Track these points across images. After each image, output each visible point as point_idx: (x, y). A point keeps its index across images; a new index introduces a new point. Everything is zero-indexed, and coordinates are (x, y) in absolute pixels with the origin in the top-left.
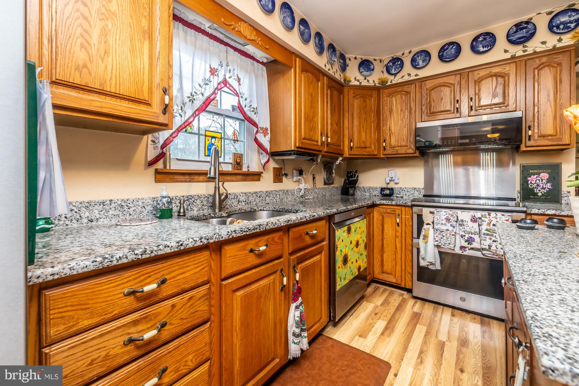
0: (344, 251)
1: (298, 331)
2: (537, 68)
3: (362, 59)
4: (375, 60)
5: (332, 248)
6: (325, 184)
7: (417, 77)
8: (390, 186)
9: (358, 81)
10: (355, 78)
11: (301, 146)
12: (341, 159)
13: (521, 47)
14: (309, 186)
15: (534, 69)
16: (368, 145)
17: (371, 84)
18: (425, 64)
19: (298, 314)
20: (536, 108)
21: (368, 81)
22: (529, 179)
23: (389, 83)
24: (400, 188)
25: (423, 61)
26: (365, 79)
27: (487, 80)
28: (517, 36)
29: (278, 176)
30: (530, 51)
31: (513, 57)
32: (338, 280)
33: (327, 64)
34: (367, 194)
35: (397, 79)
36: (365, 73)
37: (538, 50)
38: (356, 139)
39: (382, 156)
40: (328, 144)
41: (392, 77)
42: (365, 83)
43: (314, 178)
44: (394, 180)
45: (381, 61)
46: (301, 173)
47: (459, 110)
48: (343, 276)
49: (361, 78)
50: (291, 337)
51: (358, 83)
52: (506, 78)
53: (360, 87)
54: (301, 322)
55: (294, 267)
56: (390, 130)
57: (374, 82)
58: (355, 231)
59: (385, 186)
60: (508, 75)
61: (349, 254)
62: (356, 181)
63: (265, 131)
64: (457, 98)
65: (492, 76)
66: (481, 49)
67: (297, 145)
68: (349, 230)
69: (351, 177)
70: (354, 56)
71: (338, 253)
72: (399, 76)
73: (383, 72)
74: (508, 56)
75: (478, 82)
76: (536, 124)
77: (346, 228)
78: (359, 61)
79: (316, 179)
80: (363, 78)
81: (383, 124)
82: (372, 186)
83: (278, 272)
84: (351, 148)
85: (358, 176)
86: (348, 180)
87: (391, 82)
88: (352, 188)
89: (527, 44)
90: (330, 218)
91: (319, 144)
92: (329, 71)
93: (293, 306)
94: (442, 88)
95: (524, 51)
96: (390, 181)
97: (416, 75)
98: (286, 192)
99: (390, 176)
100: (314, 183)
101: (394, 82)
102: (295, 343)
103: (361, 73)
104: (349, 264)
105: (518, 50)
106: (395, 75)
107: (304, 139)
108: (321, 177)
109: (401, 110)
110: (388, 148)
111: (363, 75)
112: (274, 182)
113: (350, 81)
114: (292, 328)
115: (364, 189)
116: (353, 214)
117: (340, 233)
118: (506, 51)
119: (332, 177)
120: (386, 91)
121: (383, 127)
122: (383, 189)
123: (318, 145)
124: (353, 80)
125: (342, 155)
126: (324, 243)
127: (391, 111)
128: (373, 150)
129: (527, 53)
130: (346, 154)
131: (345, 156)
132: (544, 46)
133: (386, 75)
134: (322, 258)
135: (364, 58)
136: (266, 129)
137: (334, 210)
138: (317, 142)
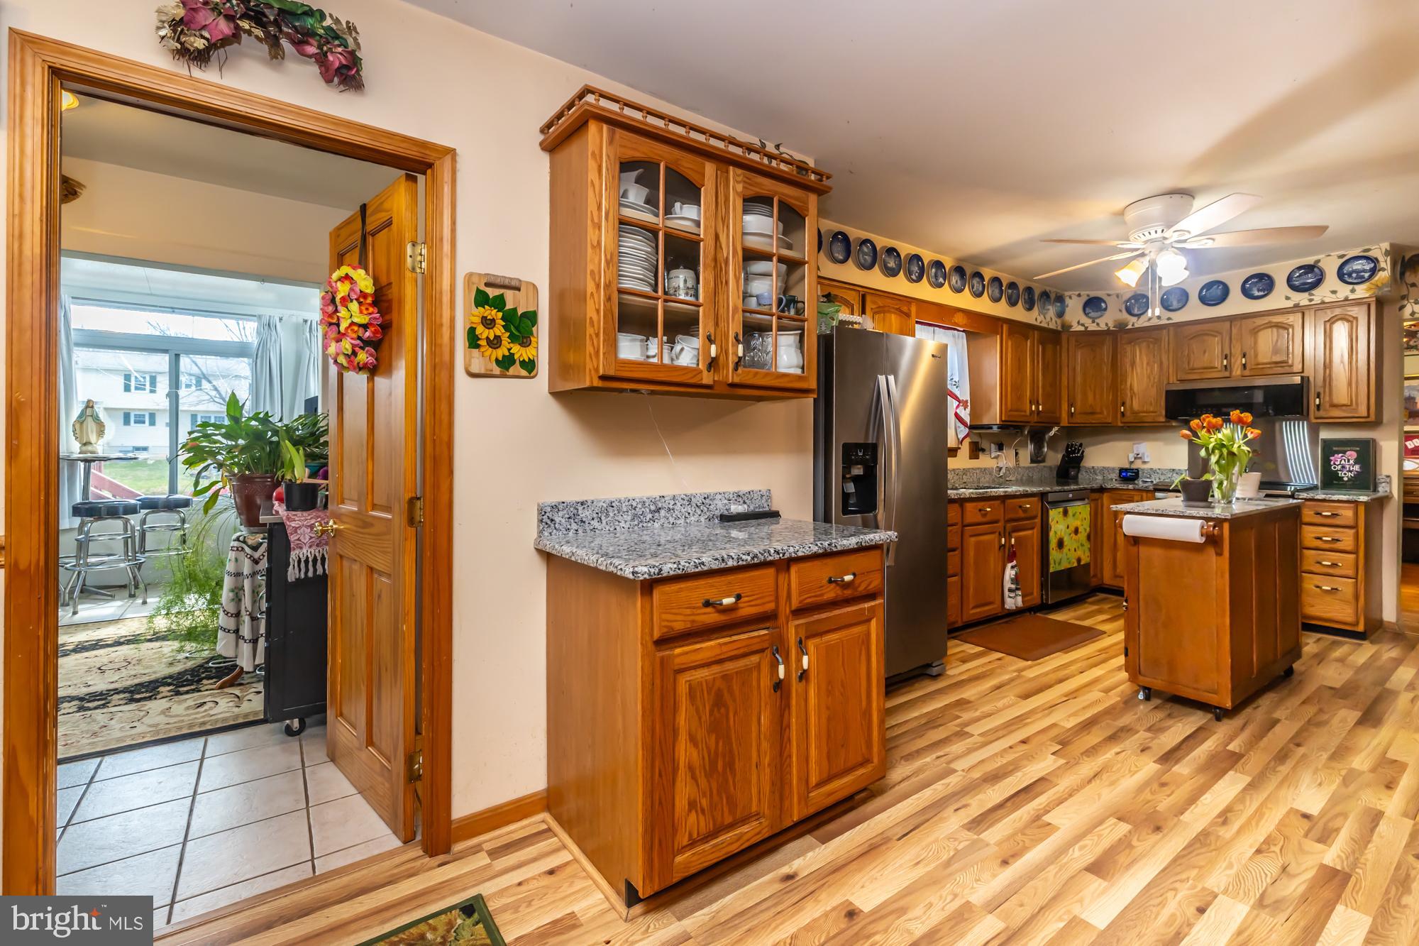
0: (1059, 533)
1: (1013, 586)
2: (1328, 321)
3: (1088, 296)
4: (1109, 295)
5: (1045, 529)
6: (1032, 461)
7: (1170, 322)
8: (1134, 466)
9: (1083, 325)
10: (1078, 322)
11: (1007, 419)
12: (1056, 429)
13: (1306, 295)
14: (1012, 464)
15: (1325, 322)
16: (1098, 410)
17: (1103, 327)
18: (1180, 305)
19: (1013, 572)
20: (1328, 371)
21: (1098, 324)
22: (1332, 458)
23: (1130, 327)
24: (1151, 469)
25: (1179, 301)
26: (1093, 322)
27: (1266, 331)
28: (1302, 281)
29: (976, 451)
30: (1317, 300)
31: (1296, 306)
32: (1052, 562)
33: (1038, 317)
34: (1100, 477)
35: (1141, 323)
36: (1093, 314)
37: (1327, 300)
38: (1079, 403)
39: (1120, 424)
40: (1039, 413)
41: (1134, 319)
42: (1092, 327)
43: (1017, 454)
44: (1140, 458)
45: (1118, 296)
46: (1000, 448)
47: (1228, 367)
48: (1057, 561)
49: (1087, 321)
50: (1006, 593)
51: (1082, 329)
52: (1291, 330)
53: (1087, 333)
54: (1015, 580)
55: (1009, 533)
56: (1131, 389)
57: (1107, 325)
58: (1074, 515)
59: (1127, 466)
60: (1292, 326)
61: (1065, 539)
62: (1081, 458)
63: (965, 404)
64: (1226, 351)
65: (1271, 327)
66: (1257, 293)
67: (1003, 419)
68: (1065, 513)
69: (1073, 452)
70: (1077, 293)
71: (1052, 534)
72: (1143, 318)
73: (1120, 311)
74: (1290, 304)
75: (1255, 332)
76: (1327, 390)
77: (1061, 510)
78: (1084, 299)
79: (1020, 455)
80: (1090, 321)
81: (1121, 381)
82: (1107, 465)
83: (997, 534)
84: (1072, 414)
85: (1083, 452)
86: (1068, 456)
87: (1133, 325)
88: (1073, 468)
89: (1313, 292)
90: (1043, 495)
91: (1028, 413)
92: (1041, 325)
93: (1009, 565)
94: (1206, 338)
95: (1311, 300)
96: (1135, 458)
97: (1169, 319)
98: (984, 471)
99: (1135, 452)
100: (1017, 460)
101: (1136, 326)
102: (1010, 597)
103: (1086, 314)
104: (1065, 550)
105: (1302, 299)
106: (1139, 316)
107: (1011, 411)
108: (1027, 453)
109: (1148, 364)
110: (1128, 414)
111: (1090, 318)
112: (970, 458)
113: (1071, 326)
114: (1008, 585)
115: (1094, 470)
116: (1071, 496)
117: (1055, 514)
118: (1288, 298)
119: (1042, 452)
120: (1126, 336)
121: (1121, 384)
122: (1121, 470)
123: (1027, 416)
124: (1075, 324)
125: (1057, 424)
126: (1036, 520)
127: (1133, 364)
128: (1106, 416)
129: (1313, 303)
130: (1064, 422)
131: (1062, 425)
132: (1334, 296)
133: (1125, 315)
134: (1033, 534)
135: (1093, 294)
136: (967, 401)
137: (1048, 489)
138: (1025, 412)
